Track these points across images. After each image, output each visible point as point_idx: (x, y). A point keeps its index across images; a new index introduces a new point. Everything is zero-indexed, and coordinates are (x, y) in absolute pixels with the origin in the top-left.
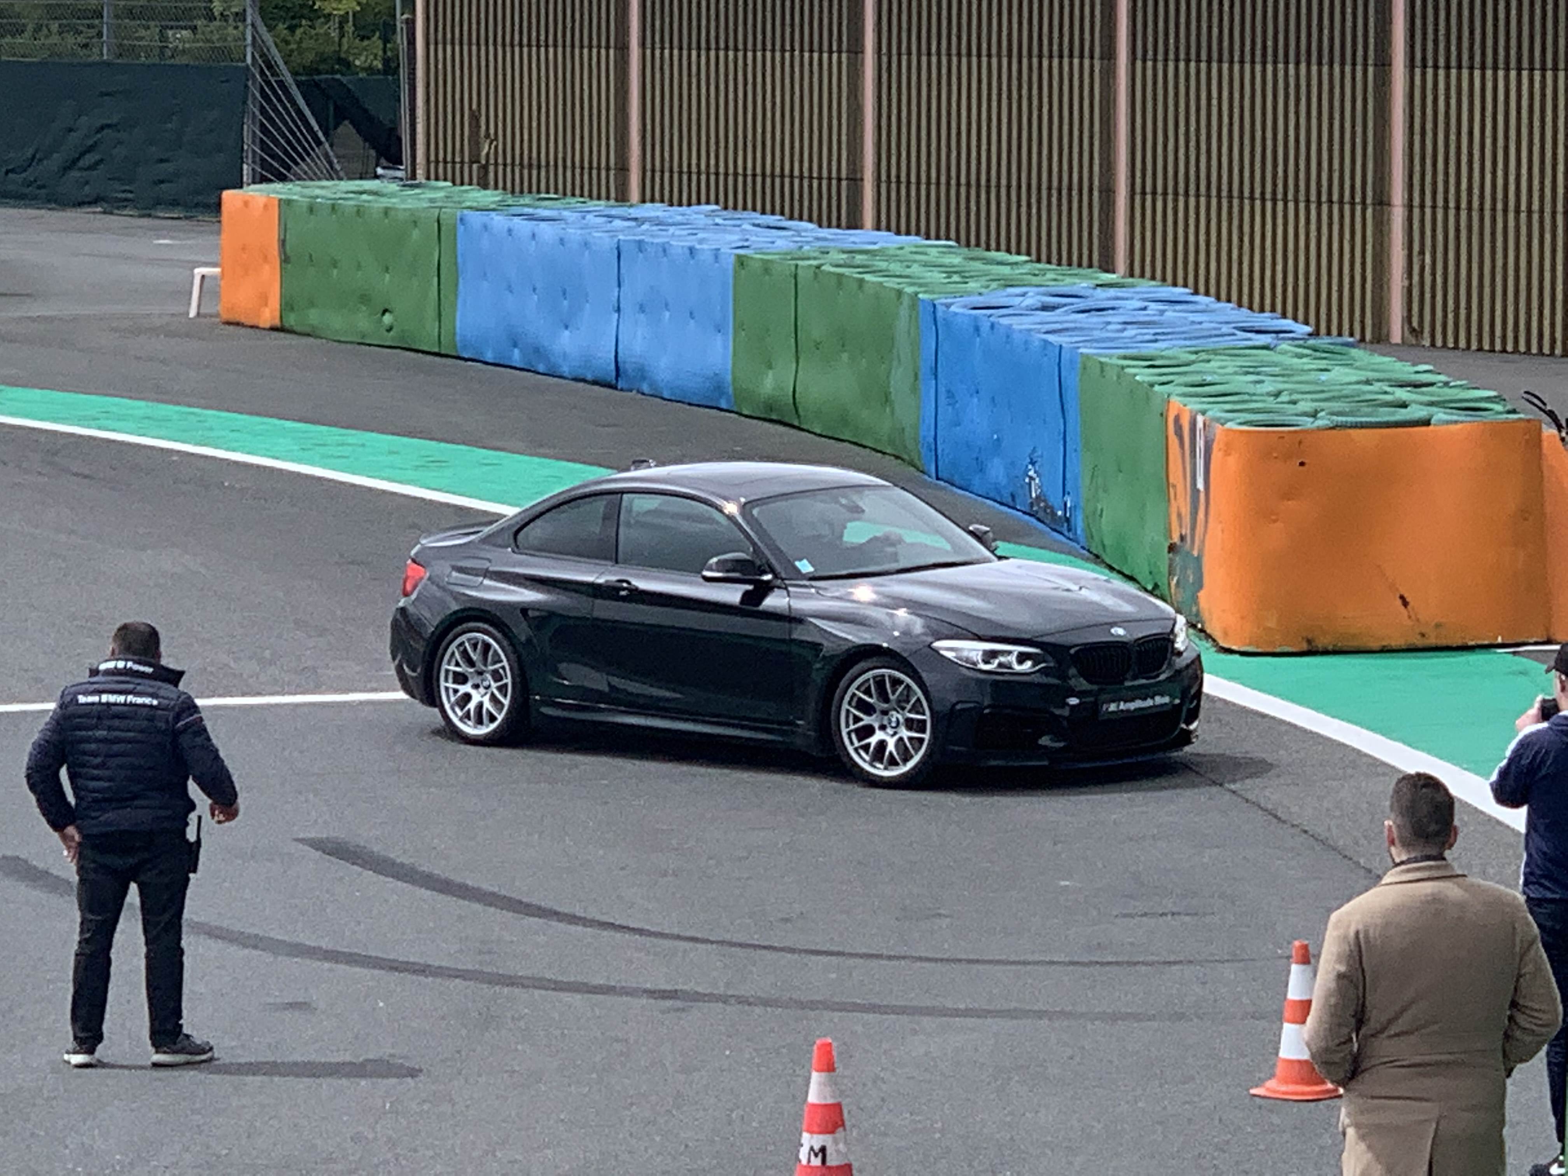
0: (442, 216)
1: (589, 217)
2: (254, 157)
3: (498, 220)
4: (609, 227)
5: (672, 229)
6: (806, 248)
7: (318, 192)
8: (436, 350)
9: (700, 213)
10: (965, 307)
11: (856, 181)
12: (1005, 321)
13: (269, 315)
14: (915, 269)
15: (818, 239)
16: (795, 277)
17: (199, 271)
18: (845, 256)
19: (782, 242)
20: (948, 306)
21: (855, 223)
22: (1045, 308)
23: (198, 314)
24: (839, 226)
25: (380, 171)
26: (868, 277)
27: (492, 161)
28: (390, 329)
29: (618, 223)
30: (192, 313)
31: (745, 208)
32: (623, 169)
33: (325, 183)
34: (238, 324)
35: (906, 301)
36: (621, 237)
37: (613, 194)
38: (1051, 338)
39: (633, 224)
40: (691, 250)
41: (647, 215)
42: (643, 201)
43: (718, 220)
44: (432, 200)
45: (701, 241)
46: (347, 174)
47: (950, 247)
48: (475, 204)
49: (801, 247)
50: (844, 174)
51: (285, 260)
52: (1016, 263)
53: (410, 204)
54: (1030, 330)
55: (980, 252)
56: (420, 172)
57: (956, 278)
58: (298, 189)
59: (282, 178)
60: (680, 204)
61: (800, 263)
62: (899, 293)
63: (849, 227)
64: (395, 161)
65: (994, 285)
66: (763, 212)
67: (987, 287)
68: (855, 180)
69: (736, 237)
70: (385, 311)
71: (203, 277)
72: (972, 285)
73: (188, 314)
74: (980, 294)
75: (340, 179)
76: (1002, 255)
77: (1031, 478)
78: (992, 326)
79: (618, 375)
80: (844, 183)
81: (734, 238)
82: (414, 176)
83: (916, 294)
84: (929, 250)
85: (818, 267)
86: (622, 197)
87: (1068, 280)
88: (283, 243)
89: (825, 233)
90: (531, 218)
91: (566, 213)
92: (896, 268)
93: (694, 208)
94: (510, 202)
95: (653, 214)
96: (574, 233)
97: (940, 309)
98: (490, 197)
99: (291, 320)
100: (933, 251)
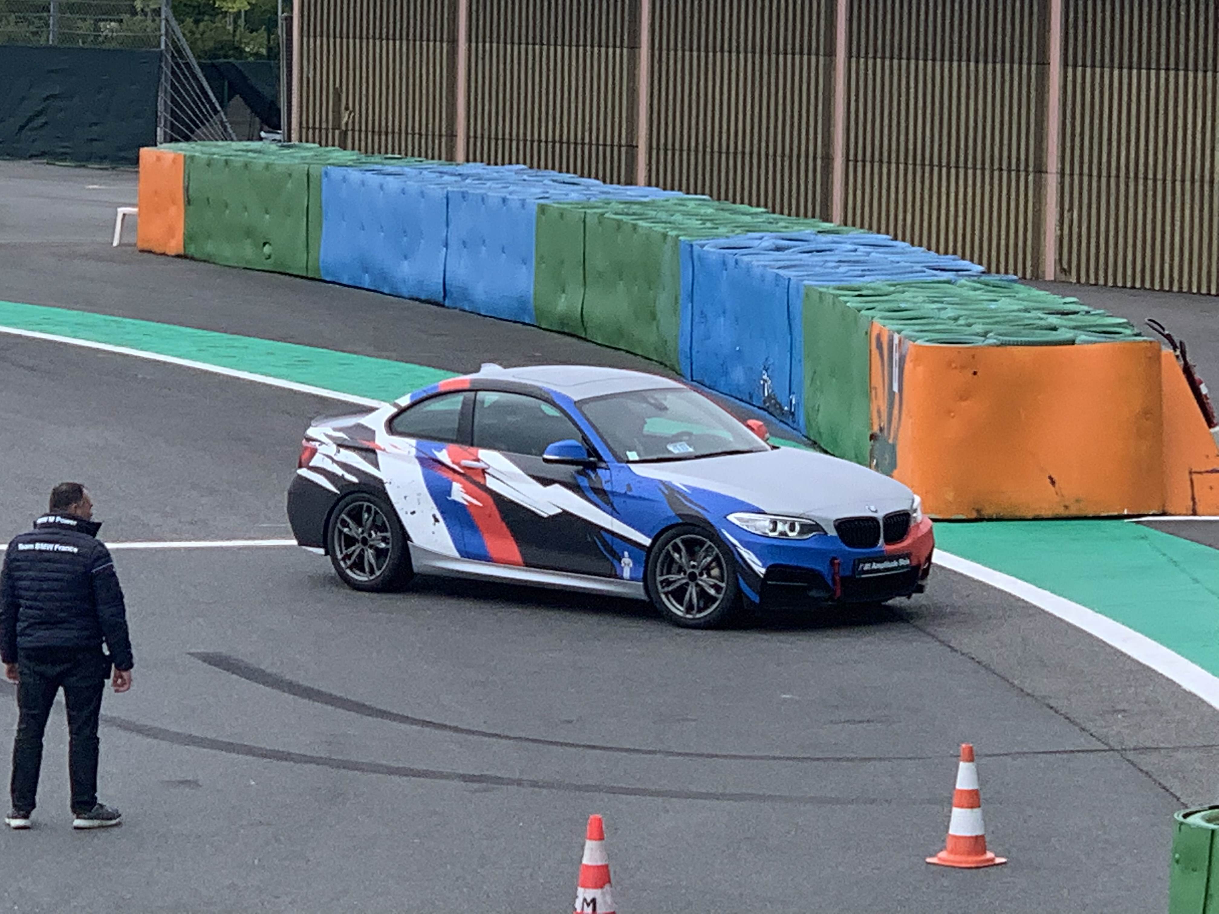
0: (311, 171)
1: (425, 172)
2: (165, 121)
3: (354, 175)
4: (439, 181)
5: (489, 184)
6: (593, 199)
7: (214, 150)
8: (304, 274)
9: (509, 171)
10: (715, 247)
11: (632, 147)
12: (746, 259)
13: (175, 245)
14: (678, 217)
15: (603, 193)
16: (584, 222)
17: (121, 210)
18: (622, 206)
19: (574, 195)
20: (702, 246)
21: (631, 181)
22: (778, 249)
23: (120, 245)
24: (619, 183)
25: (263, 134)
26: (640, 223)
27: (350, 127)
28: (269, 257)
29: (446, 178)
30: (115, 244)
31: (546, 168)
32: (452, 136)
33: (220, 143)
34: (150, 252)
35: (670, 242)
36: (449, 189)
37: (444, 155)
38: (781, 272)
39: (458, 178)
40: (504, 200)
41: (469, 172)
42: (468, 161)
43: (525, 177)
44: (303, 158)
45: (511, 193)
46: (237, 136)
47: (704, 200)
48: (335, 161)
49: (589, 199)
50: (623, 142)
51: (188, 202)
52: (756, 214)
53: (287, 161)
54: (765, 266)
55: (729, 205)
56: (294, 135)
57: (709, 225)
58: (198, 148)
59: (187, 139)
60: (496, 164)
61: (588, 211)
62: (665, 236)
63: (627, 184)
64: (275, 127)
65: (738, 231)
66: (560, 171)
67: (733, 231)
68: (634, 147)
69: (539, 190)
70: (265, 244)
71: (124, 215)
72: (722, 230)
73: (112, 243)
74: (727, 237)
75: (232, 140)
76: (745, 207)
77: (765, 381)
78: (736, 262)
79: (445, 297)
80: (623, 150)
81: (537, 190)
82: (290, 140)
83: (678, 236)
84: (687, 203)
85: (602, 214)
86: (451, 158)
87: (796, 228)
88: (187, 189)
89: (608, 188)
90: (379, 172)
91: (407, 169)
92: (663, 216)
93: (507, 167)
94: (364, 160)
95: (474, 171)
96: (413, 186)
97: (696, 248)
98: (348, 156)
99: (192, 250)
100: (692, 204)
